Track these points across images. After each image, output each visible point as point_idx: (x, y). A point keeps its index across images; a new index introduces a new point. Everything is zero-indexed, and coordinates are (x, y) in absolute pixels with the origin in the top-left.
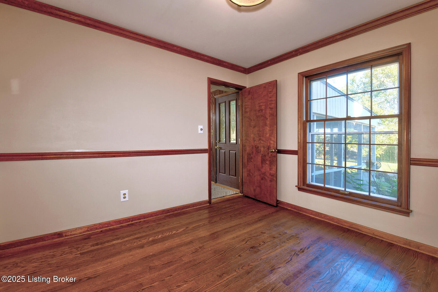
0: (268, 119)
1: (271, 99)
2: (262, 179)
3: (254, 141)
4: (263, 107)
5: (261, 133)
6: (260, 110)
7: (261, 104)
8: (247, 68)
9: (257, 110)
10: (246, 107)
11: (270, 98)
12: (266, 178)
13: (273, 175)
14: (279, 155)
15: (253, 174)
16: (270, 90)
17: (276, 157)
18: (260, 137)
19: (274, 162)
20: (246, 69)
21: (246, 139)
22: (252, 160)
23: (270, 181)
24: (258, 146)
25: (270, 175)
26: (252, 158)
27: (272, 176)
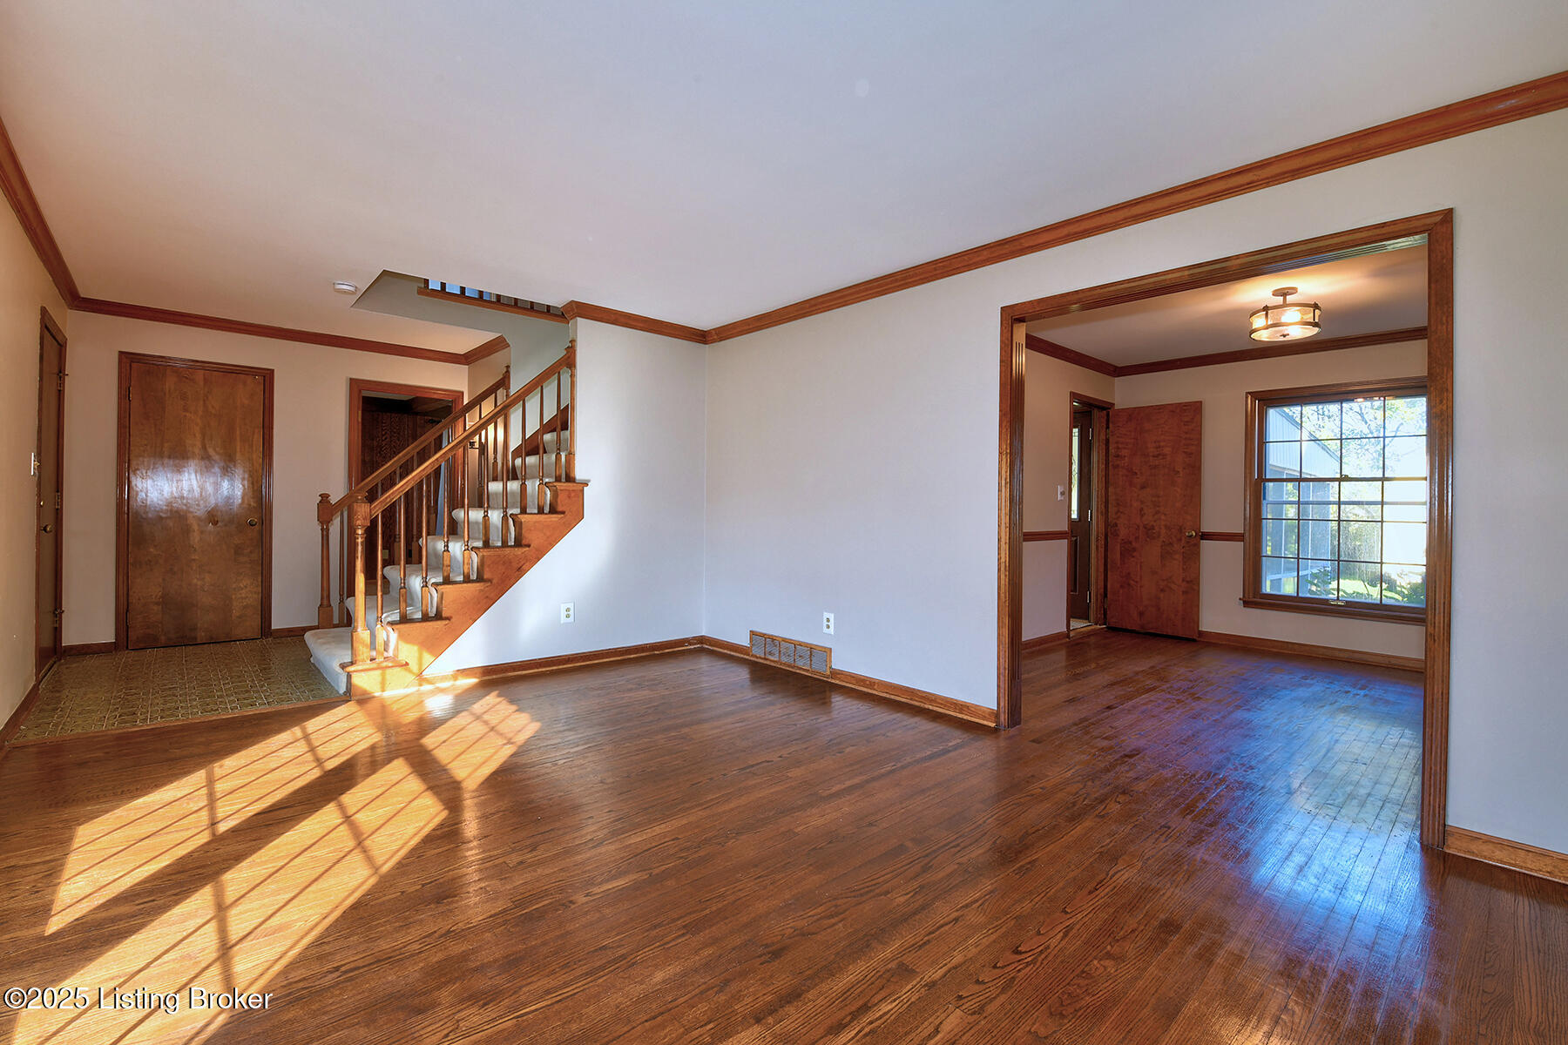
0: (1181, 472)
1: (1188, 436)
2: (1162, 590)
3: (1142, 516)
4: (1167, 450)
5: (1160, 499)
6: (1159, 455)
7: (1162, 444)
8: (1119, 366)
9: (1151, 454)
10: (1120, 446)
11: (1186, 433)
12: (1173, 586)
13: (1191, 581)
14: (1204, 542)
15: (1137, 582)
16: (1186, 419)
17: (1197, 546)
18: (1159, 506)
19: (1192, 556)
20: (1116, 367)
21: (1118, 511)
22: (1135, 554)
23: (1183, 592)
24: (1153, 526)
25: (1183, 581)
26: (1134, 550)
27: (1188, 582)
